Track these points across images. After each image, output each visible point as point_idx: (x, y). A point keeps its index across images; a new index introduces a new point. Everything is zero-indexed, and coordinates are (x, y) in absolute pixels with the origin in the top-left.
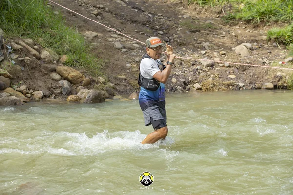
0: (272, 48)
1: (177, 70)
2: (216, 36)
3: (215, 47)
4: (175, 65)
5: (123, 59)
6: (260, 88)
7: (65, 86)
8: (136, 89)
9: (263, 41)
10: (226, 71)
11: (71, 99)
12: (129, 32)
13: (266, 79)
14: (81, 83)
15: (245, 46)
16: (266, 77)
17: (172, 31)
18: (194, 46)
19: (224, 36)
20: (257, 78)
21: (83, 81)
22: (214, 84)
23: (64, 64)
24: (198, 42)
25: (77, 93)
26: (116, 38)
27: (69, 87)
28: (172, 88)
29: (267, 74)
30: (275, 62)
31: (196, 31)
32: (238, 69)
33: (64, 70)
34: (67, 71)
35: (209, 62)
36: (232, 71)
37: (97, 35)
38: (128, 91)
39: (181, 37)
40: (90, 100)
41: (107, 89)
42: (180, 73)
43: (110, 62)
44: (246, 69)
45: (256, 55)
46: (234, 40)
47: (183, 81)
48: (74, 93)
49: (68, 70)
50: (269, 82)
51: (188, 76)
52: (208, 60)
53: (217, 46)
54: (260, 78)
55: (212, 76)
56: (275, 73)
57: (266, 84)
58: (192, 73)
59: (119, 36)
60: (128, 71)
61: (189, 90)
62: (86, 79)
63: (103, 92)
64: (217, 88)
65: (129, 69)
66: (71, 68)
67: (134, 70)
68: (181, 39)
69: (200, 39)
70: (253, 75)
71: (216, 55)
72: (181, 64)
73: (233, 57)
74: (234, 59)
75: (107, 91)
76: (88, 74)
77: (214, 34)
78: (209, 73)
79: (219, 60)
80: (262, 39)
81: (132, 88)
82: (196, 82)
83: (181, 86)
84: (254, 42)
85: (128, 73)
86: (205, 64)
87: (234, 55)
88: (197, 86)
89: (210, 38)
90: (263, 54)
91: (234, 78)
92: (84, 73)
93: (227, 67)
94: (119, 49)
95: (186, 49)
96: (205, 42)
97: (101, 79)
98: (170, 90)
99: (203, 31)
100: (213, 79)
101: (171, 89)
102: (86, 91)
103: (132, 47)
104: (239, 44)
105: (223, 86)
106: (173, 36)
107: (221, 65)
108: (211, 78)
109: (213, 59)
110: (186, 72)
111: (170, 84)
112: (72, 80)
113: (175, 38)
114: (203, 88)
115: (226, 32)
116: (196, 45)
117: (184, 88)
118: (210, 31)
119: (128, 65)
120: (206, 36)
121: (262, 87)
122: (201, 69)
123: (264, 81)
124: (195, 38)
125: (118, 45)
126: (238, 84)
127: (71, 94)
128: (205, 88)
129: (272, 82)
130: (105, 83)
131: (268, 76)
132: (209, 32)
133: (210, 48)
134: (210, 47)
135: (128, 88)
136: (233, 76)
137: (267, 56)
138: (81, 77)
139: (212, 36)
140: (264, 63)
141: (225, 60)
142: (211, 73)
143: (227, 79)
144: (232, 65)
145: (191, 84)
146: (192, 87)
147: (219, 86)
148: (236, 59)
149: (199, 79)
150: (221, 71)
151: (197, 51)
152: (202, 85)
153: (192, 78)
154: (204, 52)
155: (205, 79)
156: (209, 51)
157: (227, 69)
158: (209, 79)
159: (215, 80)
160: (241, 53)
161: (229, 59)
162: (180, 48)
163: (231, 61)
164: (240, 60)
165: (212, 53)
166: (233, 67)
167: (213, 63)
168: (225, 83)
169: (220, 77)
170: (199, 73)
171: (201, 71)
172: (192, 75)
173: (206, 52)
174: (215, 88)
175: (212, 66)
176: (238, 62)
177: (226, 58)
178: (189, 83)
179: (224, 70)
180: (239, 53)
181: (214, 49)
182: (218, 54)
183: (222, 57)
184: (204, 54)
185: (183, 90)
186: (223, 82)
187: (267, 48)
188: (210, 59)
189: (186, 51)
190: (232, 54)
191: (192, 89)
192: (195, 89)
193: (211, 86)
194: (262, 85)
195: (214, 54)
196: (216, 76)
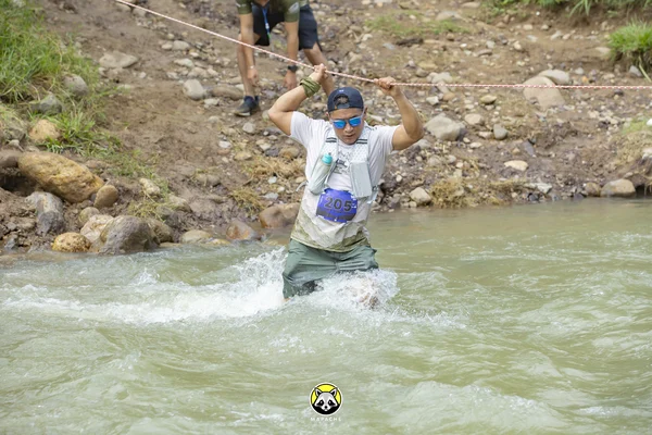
0: (626, 80)
2: (468, 53)
3: (467, 84)
5: (209, 127)
6: (597, 195)
7: (47, 210)
8: (247, 210)
9: (602, 61)
10: (499, 150)
11: (65, 245)
12: (224, 51)
13: (613, 168)
14: (90, 197)
15: (552, 79)
16: (612, 163)
17: (345, 45)
19: (490, 54)
20: (589, 166)
21: (95, 192)
22: (468, 190)
23: (42, 147)
24: (419, 71)
25: (79, 228)
26: (189, 68)
27: (57, 211)
29: (615, 154)
30: (635, 121)
31: (413, 41)
32: (533, 144)
33: (43, 163)
34: (50, 166)
35: (453, 127)
36: (516, 150)
37: (135, 63)
38: (225, 216)
39: (369, 60)
40: (118, 245)
41: (166, 213)
43: (172, 138)
44: (553, 144)
45: (583, 103)
46: (519, 63)
48: (73, 227)
49: (54, 162)
50: (620, 176)
51: (394, 169)
52: (448, 120)
53: (470, 80)
54: (595, 166)
55: (460, 165)
56: (637, 152)
57: (612, 183)
58: (404, 160)
59: (197, 63)
60: (225, 159)
61: (397, 206)
62: (103, 189)
63: (152, 222)
64: (474, 199)
65: (227, 155)
66: (62, 157)
67: (242, 155)
68: (369, 64)
69: (422, 65)
70: (575, 160)
71: (470, 107)
73: (517, 109)
74: (520, 116)
75: (165, 218)
76: (109, 174)
77: (462, 49)
78: (452, 158)
79: (477, 121)
80: (596, 58)
81: (237, 208)
82: (417, 183)
84: (575, 68)
85: (225, 165)
86: (439, 132)
87: (520, 106)
88: (420, 194)
89: (453, 60)
90: (600, 99)
91: (523, 169)
92: (99, 171)
93: (505, 138)
94: (197, 100)
96: (439, 71)
97: (149, 186)
99: (431, 41)
100: (464, 175)
102: (105, 220)
103: (234, 92)
104: (532, 75)
105: (493, 192)
106: (349, 58)
107: (485, 134)
108: (458, 173)
112: (65, 191)
113: (353, 63)
114: (435, 201)
115: (496, 41)
116: (413, 81)
117: (382, 203)
118: (452, 40)
119: (224, 145)
120: (440, 55)
121: (603, 193)
122: (430, 149)
123: (606, 173)
124: (411, 63)
125: (193, 88)
126: (533, 185)
127: (65, 231)
128: (441, 200)
129: (630, 178)
130: (158, 197)
131: (617, 161)
132: (448, 44)
133: (453, 89)
135: (225, 207)
136: (520, 165)
137: (612, 103)
138: (90, 182)
139: (456, 53)
140: (605, 125)
141: (494, 120)
142: (458, 158)
143: (502, 172)
144: (514, 132)
145: (403, 190)
146: (406, 200)
147: (481, 194)
148: (526, 117)
149: (423, 177)
150: (484, 151)
151: (417, 96)
152: (434, 193)
153: (404, 174)
154: (434, 99)
155: (441, 174)
156: (449, 95)
157: (502, 143)
158: (452, 174)
159: (468, 178)
160: (540, 98)
161: (508, 118)
162: (368, 90)
163: (513, 121)
164: (538, 117)
165: (458, 101)
166: (518, 138)
167: (461, 130)
168: (497, 184)
169: (482, 168)
170: (424, 158)
171: (428, 154)
172: (403, 165)
173: (441, 100)
174: (469, 200)
175: (459, 137)
176: (532, 125)
177: (497, 113)
178: (395, 188)
179: (492, 147)
180: (534, 98)
181: (464, 90)
182: (477, 103)
183: (486, 113)
184: (437, 105)
185: (379, 207)
186: (493, 183)
187: (612, 81)
188: (453, 119)
189: (384, 99)
190: (514, 104)
191: (407, 204)
192: (414, 204)
193: (459, 193)
194: (602, 186)
195: (464, 104)
196: (472, 167)
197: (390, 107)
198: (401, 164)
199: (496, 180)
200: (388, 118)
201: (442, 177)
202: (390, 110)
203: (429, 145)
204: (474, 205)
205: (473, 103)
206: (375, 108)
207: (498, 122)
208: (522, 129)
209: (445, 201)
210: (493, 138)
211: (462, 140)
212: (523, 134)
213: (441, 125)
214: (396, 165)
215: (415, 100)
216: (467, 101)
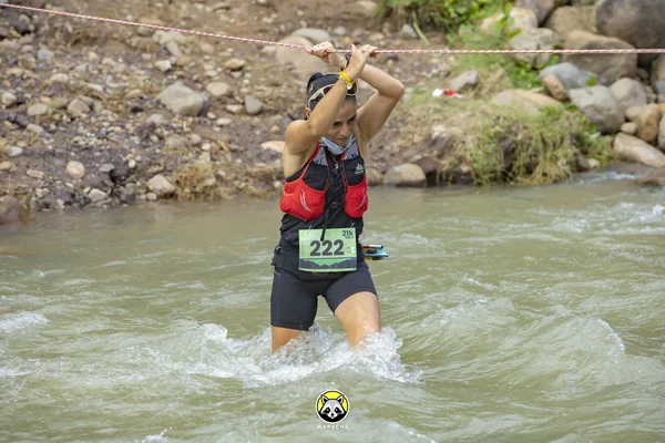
0: (398, 42)
1: (81, 129)
2: (199, 6)
3: (206, 47)
4: (68, 114)
6: (378, 184)
9: (367, 18)
10: (253, 127)
13: (396, 150)
15: (309, 40)
16: (395, 144)
18: (129, 46)
19: (228, 8)
22: (218, 177)
24: (141, 30)
28: (73, 196)
29: (398, 133)
30: (417, 92)
35: (194, 99)
36: (275, 128)
42: (94, 141)
46: (266, 20)
47: (108, 167)
50: (406, 160)
51: (125, 152)
52: (187, 90)
53: (208, 42)
54: (374, 148)
55: (206, 146)
56: (425, 129)
57: (397, 169)
58: (136, 140)
61: (132, 199)
64: (229, 189)
69: (145, 20)
71: (212, 73)
72: (92, 107)
73: (272, 77)
74: (276, 85)
78: (196, 138)
79: (223, 91)
80: (360, 15)
82: (156, 169)
83: (102, 186)
84: (334, 26)
86: (176, 105)
87: (274, 73)
88: (161, 183)
89: (182, 15)
93: (260, 113)
95: (102, 55)
98: (66, 203)
100: (212, 159)
101: (68, 199)
104: (283, 34)
105: (251, 181)
107: (234, 108)
108: (206, 157)
109: (203, 89)
110: (113, 137)
111: (64, 183)
113: (54, 18)
114: (179, 191)
116: (135, 41)
117: (112, 195)
120: (166, 8)
121: (386, 181)
122: (168, 127)
123: (387, 157)
128: (187, 190)
129: (418, 163)
131: (400, 142)
133: (188, 51)
134: (185, 46)
136: (280, 147)
141: (244, 90)
142: (204, 138)
143: (259, 156)
144: (270, 106)
145: (138, 178)
146: (141, 191)
147: (236, 183)
148: (284, 86)
149: (162, 161)
150: (234, 129)
151: (142, 60)
152: (178, 182)
153: (138, 158)
154: (166, 64)
155: (185, 158)
156: (184, 60)
157: (256, 120)
158: (197, 158)
159: (218, 163)
160: (297, 63)
161: (261, 87)
162: (77, 52)
163: (269, 91)
164: (299, 87)
165: (196, 66)
166: (276, 112)
167: (205, 103)
168: (255, 170)
169: (234, 151)
170: (161, 138)
171: (166, 133)
172: (136, 146)
173: (174, 65)
174: (222, 190)
175: (202, 112)
176: (293, 97)
177: (246, 81)
178: (127, 176)
179: (244, 124)
180: (290, 63)
181: (202, 53)
182: (220, 70)
183: (233, 81)
184: (168, 72)
185: (110, 200)
186: (249, 169)
187: (382, 43)
188: (194, 89)
189: (100, 63)
190: (266, 70)
191: (143, 197)
192: (152, 196)
193: (211, 181)
194: (384, 173)
195: (203, 70)
196: (222, 149)
197: (109, 73)
198: (132, 145)
199: (253, 166)
200: (110, 88)
201: (186, 162)
202: (110, 78)
203: (166, 122)
204: (230, 198)
205: (215, 69)
206: (91, 75)
207: (250, 93)
208: (280, 102)
209: (192, 192)
210: (244, 112)
211: (205, 116)
212: (282, 107)
213: (180, 97)
214: (126, 147)
215: (140, 65)
216: (207, 67)
